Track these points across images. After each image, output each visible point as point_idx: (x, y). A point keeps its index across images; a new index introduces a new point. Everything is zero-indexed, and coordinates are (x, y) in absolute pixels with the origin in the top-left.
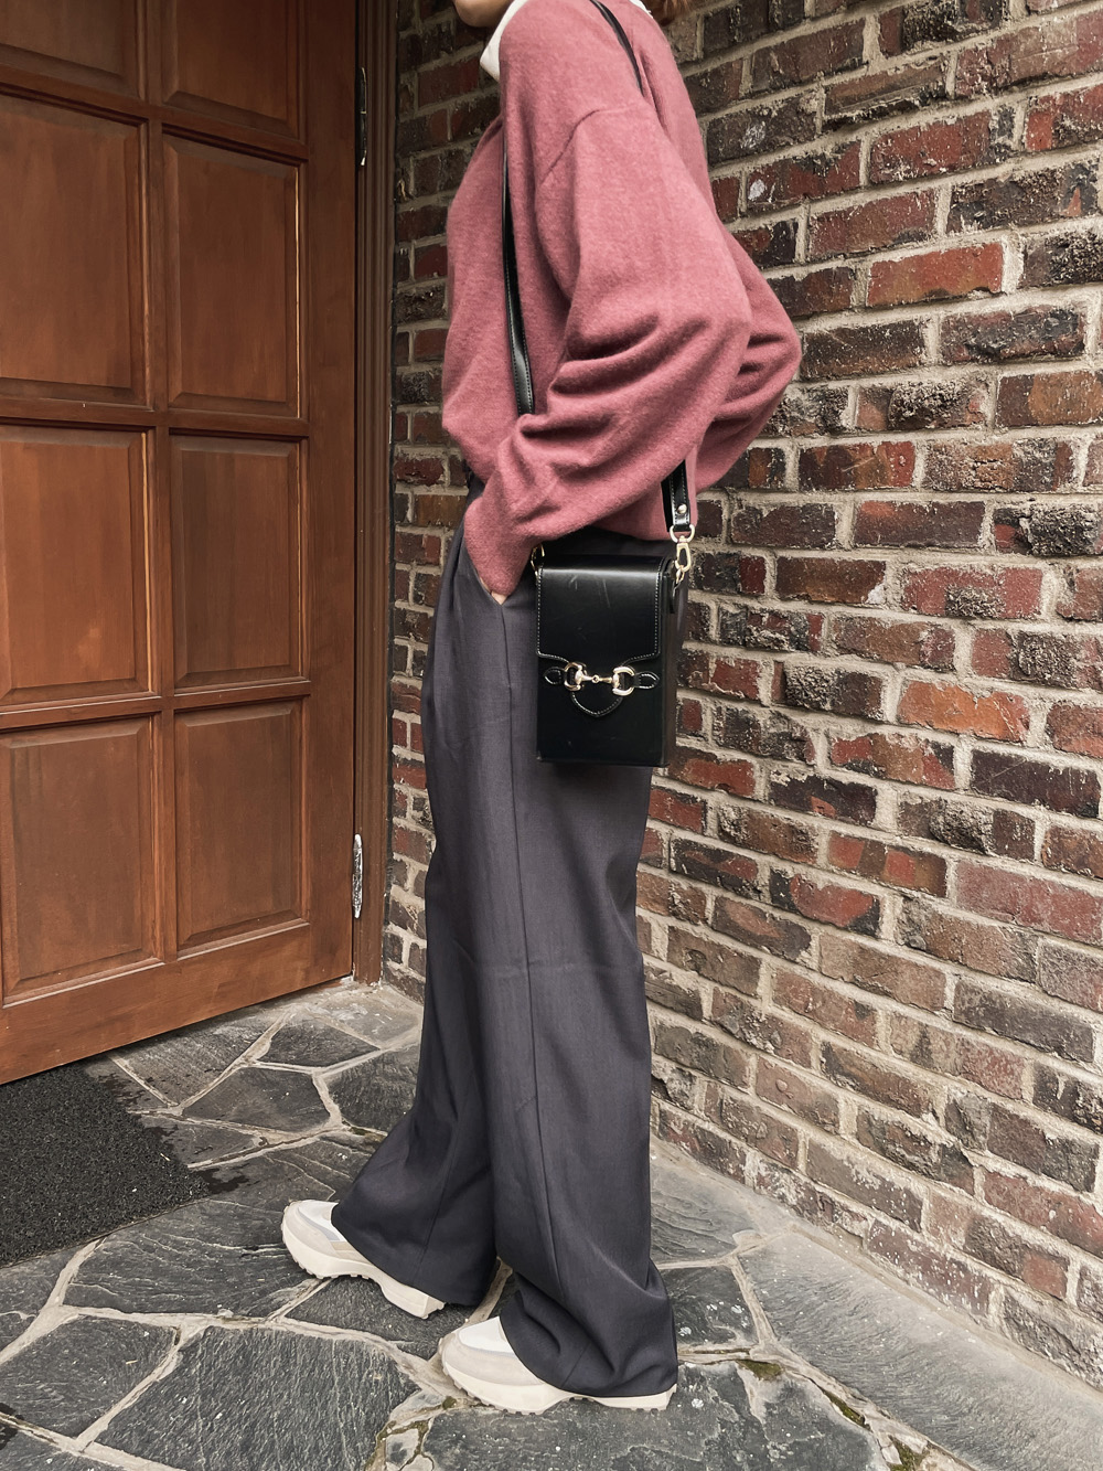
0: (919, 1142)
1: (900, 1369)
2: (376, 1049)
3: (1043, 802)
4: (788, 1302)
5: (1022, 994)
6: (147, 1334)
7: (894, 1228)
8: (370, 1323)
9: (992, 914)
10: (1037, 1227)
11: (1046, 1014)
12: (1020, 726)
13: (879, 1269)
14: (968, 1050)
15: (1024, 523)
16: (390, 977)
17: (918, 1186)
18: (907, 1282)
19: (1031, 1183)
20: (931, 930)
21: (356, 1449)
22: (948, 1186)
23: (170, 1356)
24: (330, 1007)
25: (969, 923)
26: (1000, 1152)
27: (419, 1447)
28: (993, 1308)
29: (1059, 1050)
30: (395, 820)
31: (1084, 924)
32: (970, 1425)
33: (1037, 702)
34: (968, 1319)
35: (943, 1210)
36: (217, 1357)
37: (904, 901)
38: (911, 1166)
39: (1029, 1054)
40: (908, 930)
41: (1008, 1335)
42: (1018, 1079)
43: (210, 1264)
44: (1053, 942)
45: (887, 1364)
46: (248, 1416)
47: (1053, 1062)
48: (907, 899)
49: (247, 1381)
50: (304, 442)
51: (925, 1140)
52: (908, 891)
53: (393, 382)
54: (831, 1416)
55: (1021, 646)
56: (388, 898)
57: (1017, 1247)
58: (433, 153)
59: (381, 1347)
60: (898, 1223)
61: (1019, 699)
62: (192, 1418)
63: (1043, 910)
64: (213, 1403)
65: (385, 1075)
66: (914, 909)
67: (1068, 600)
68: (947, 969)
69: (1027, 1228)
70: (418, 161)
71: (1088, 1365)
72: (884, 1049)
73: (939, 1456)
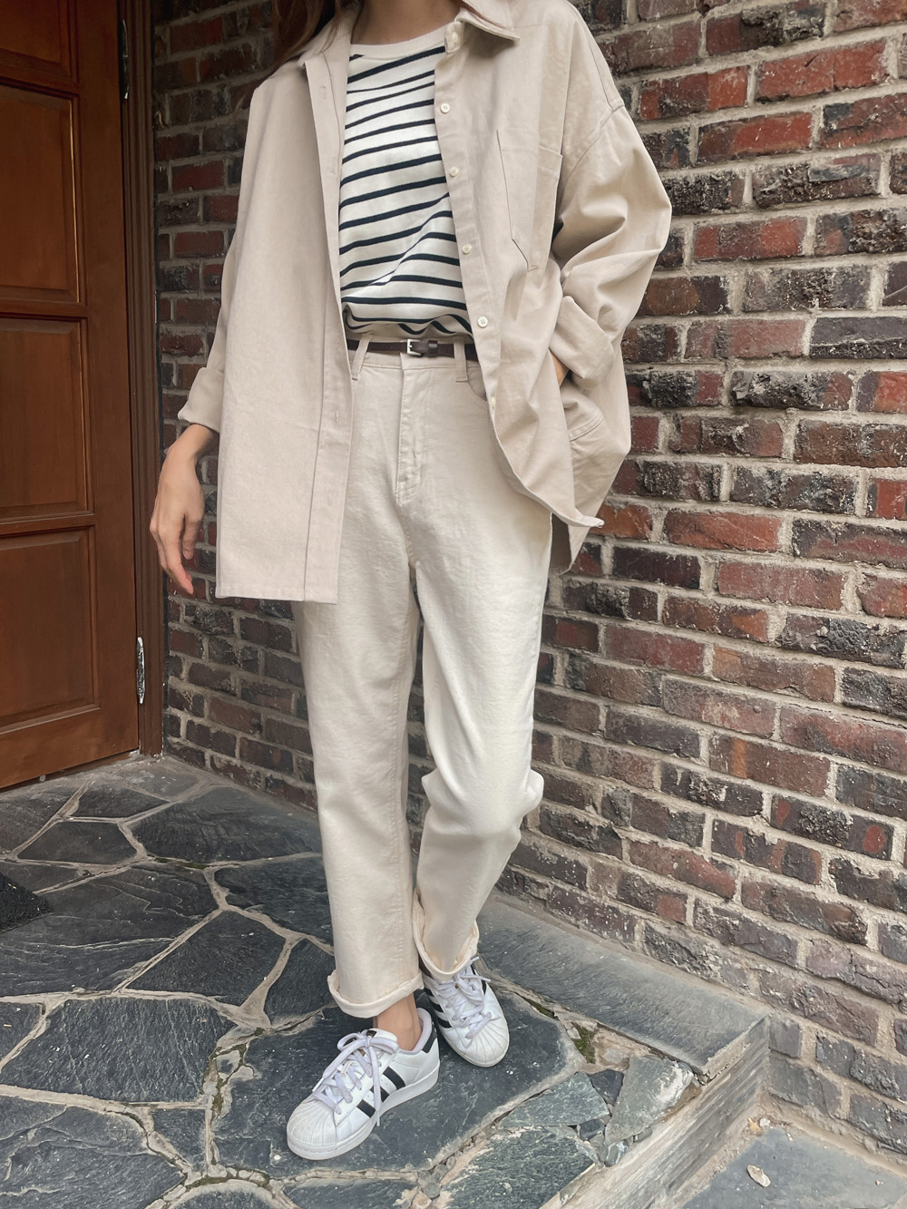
0: (584, 827)
1: (576, 981)
2: (166, 802)
3: (662, 581)
4: (496, 946)
5: (652, 715)
6: (18, 1009)
7: (568, 890)
8: (192, 986)
9: (630, 661)
10: (666, 876)
11: (668, 727)
12: (646, 528)
13: (558, 921)
14: (616, 758)
15: (646, 385)
16: (171, 750)
17: (584, 858)
18: (578, 927)
19: (661, 846)
20: (588, 676)
21: (195, 1066)
22: (604, 855)
23: (40, 1022)
24: (124, 774)
25: (614, 668)
26: (639, 826)
27: (241, 1061)
28: (637, 937)
29: (678, 751)
30: (170, 624)
31: (692, 663)
32: (625, 1011)
33: (657, 510)
34: (621, 946)
35: (602, 872)
36: (78, 1019)
37: (570, 657)
38: (579, 845)
39: (657, 757)
40: (573, 677)
41: (648, 953)
42: (650, 775)
43: (61, 959)
44: (671, 677)
45: (567, 979)
46: (110, 1054)
47: (674, 760)
48: (572, 655)
49: (104, 1032)
50: (84, 321)
51: (588, 825)
52: (572, 649)
53: (157, 274)
54: (531, 1014)
55: (646, 472)
56: (166, 686)
57: (653, 891)
58: (185, 91)
59: (203, 1001)
60: (570, 887)
61: (645, 509)
62: (66, 1059)
63: (665, 655)
64: (81, 1049)
65: (178, 821)
66: (577, 662)
67: (676, 438)
68: (601, 703)
69: (659, 877)
70: (172, 97)
71: (702, 966)
72: (558, 763)
73: (606, 1032)
